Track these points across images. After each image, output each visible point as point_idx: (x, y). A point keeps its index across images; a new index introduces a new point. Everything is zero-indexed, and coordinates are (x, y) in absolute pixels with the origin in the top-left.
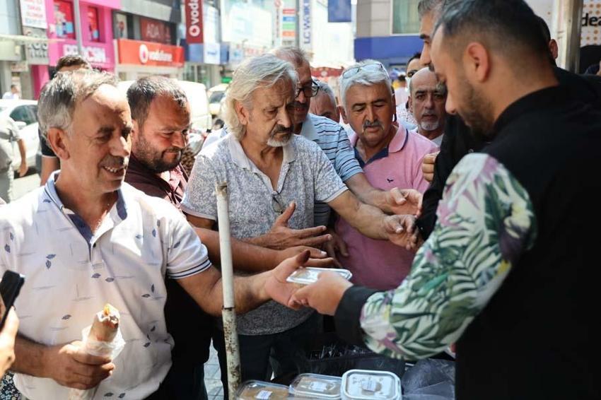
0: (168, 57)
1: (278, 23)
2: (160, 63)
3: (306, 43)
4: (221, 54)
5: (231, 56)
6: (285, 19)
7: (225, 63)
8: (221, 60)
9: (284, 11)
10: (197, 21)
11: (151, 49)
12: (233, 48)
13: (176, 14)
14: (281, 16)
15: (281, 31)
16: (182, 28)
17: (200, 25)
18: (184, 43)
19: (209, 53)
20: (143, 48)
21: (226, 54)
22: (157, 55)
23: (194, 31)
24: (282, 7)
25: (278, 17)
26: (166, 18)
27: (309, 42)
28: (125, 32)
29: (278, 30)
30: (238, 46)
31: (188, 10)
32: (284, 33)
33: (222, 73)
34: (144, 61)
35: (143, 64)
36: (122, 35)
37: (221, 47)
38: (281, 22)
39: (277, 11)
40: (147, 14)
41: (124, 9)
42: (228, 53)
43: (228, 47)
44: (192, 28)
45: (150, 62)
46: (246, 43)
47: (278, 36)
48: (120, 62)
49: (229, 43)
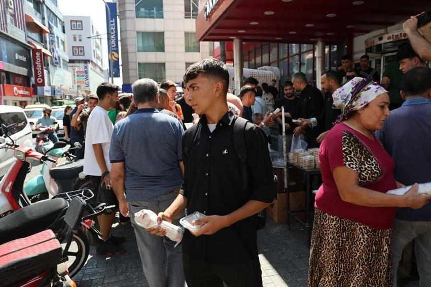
0: (27, 93)
1: (74, 77)
2: (23, 96)
3: (86, 86)
4: (51, 91)
5: (56, 92)
6: (78, 76)
7: (53, 96)
8: (51, 94)
9: (77, 72)
10: (41, 76)
11: (19, 89)
12: (56, 88)
13: (30, 72)
14: (76, 74)
15: (76, 81)
16: (33, 79)
17: (43, 77)
18: (35, 87)
19: (46, 91)
20: (15, 88)
21: (53, 91)
22: (21, 92)
23: (40, 80)
24: (76, 70)
25: (74, 75)
26: (26, 74)
27: (88, 86)
28: (5, 81)
29: (75, 81)
30: (59, 88)
31: (36, 71)
32: (78, 82)
33: (51, 100)
34: (16, 95)
35: (15, 96)
36: (4, 82)
37: (51, 88)
38: (76, 77)
39: (74, 72)
40: (17, 72)
41: (6, 70)
42: (54, 91)
43: (54, 88)
44: (38, 79)
45: (19, 95)
46: (62, 86)
47: (75, 83)
48: (4, 95)
49: (54, 86)
